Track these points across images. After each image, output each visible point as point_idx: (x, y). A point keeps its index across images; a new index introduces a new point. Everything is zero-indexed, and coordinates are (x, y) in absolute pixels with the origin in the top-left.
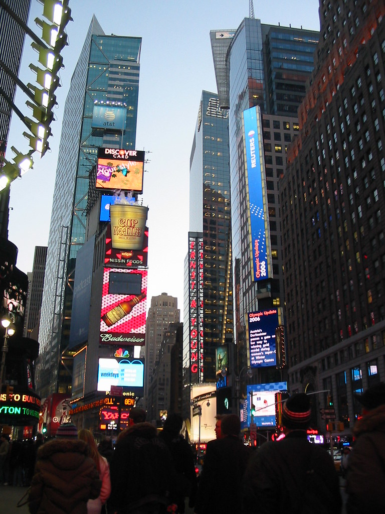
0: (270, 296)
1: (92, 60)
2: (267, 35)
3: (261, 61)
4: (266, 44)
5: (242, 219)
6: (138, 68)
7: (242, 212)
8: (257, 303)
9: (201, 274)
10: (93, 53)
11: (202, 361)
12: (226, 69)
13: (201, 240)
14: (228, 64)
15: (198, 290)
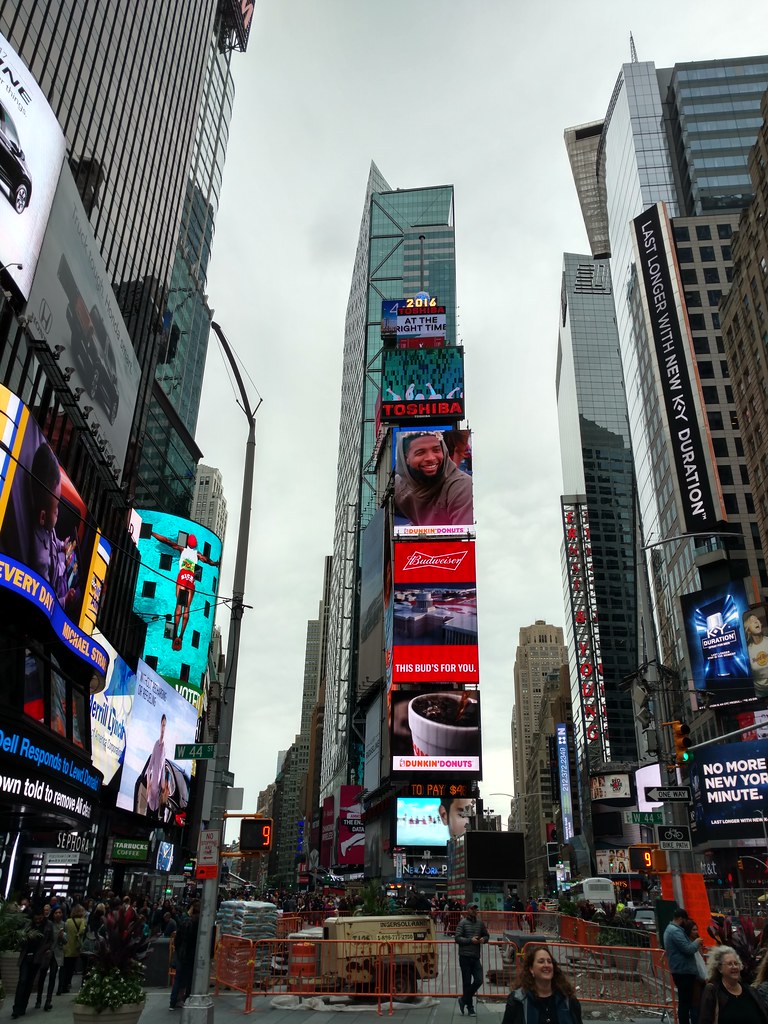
0: (725, 557)
1: (375, 232)
2: (669, 88)
3: (661, 135)
4: (670, 103)
5: (658, 475)
6: (451, 234)
7: (655, 461)
8: (698, 577)
9: (589, 565)
10: (375, 222)
11: (605, 719)
12: (599, 188)
13: (584, 507)
14: (601, 180)
15: (586, 594)
